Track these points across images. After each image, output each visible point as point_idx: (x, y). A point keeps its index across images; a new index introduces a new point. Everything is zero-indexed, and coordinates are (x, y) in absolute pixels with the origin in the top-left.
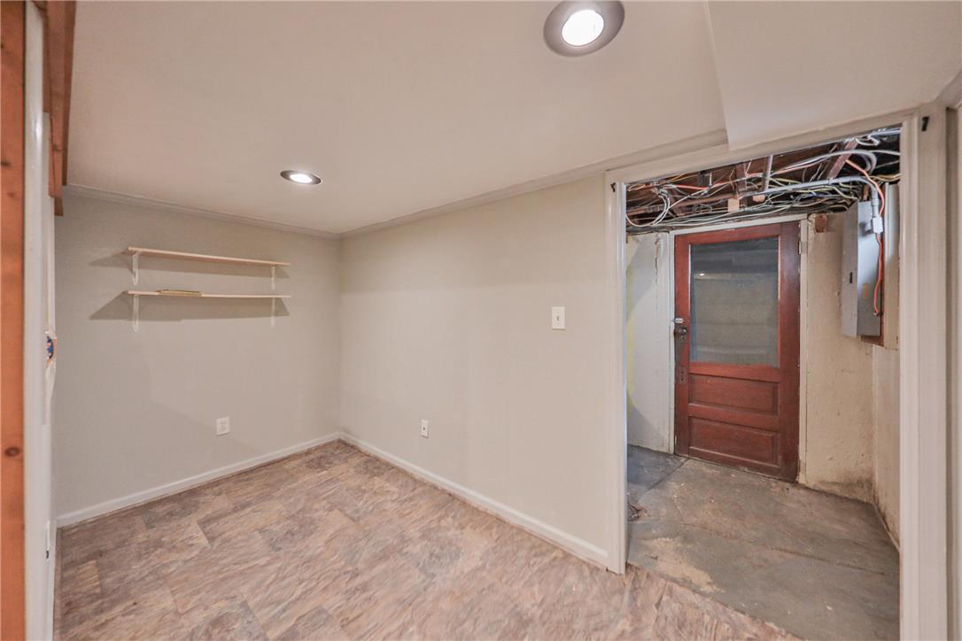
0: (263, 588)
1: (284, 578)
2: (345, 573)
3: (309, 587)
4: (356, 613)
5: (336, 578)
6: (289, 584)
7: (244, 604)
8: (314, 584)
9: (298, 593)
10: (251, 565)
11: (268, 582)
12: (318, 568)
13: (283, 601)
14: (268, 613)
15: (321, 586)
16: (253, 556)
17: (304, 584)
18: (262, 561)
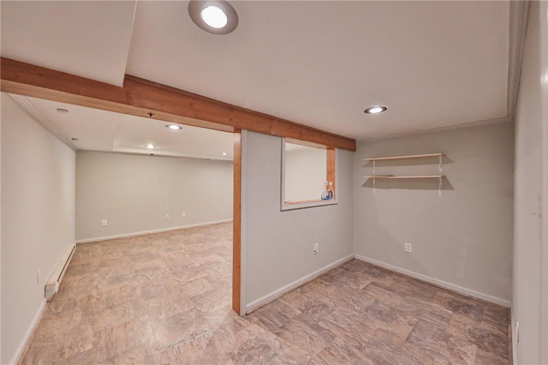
0: (342, 313)
1: (349, 318)
2: (359, 343)
3: (347, 329)
4: (334, 353)
5: (355, 340)
6: (346, 321)
7: (333, 310)
8: (348, 330)
9: (342, 326)
10: (354, 305)
11: (346, 314)
12: (360, 330)
13: (337, 322)
14: (331, 319)
15: (348, 334)
16: (359, 304)
17: (348, 327)
18: (357, 308)
